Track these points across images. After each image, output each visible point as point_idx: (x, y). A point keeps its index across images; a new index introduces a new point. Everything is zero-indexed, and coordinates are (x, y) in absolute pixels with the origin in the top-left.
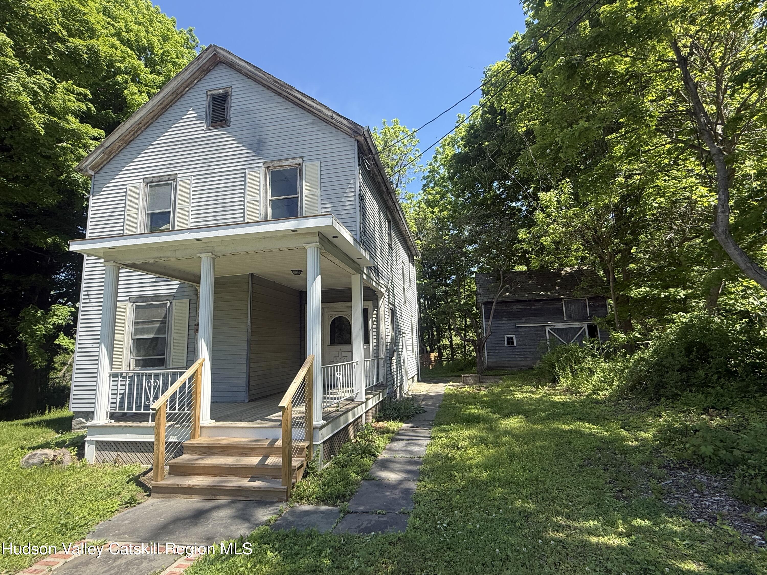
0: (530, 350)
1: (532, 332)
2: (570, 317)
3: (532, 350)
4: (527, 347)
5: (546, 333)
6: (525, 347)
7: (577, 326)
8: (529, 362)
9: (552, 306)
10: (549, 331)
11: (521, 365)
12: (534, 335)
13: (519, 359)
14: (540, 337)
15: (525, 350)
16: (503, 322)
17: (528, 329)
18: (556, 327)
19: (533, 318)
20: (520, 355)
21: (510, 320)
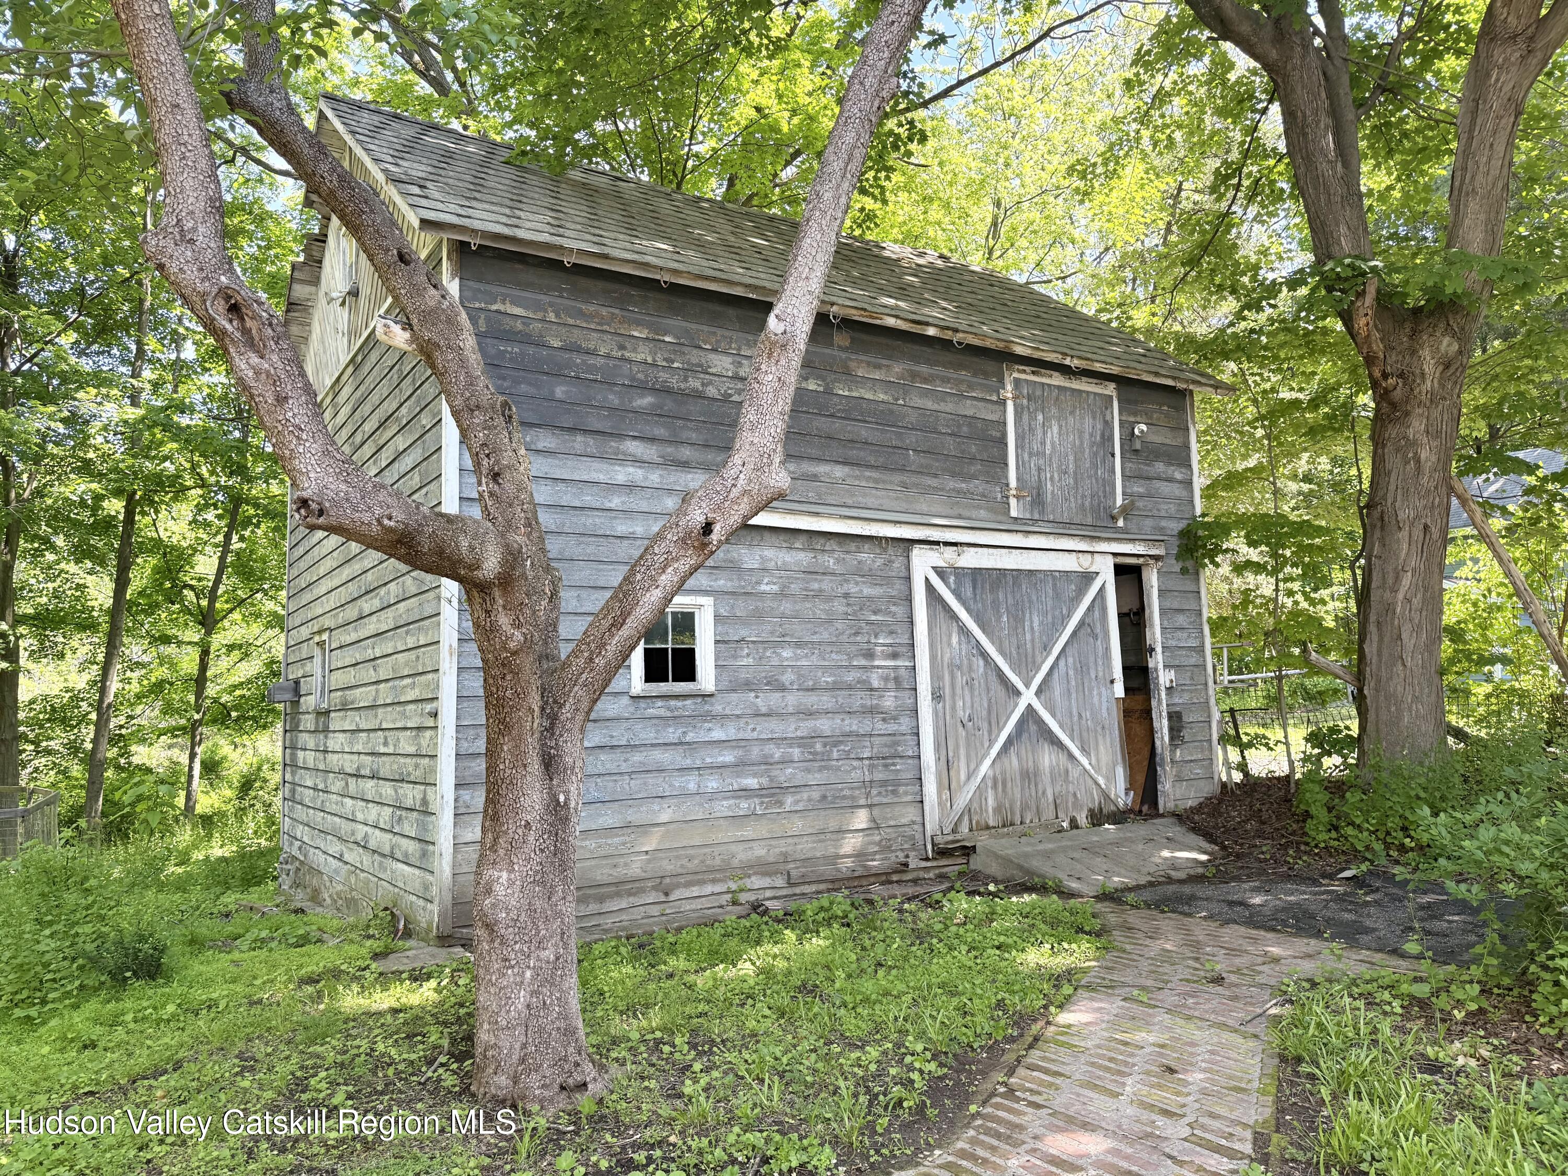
0: (806, 727)
1: (826, 584)
2: (1038, 500)
3: (825, 725)
4: (792, 700)
5: (909, 599)
6: (774, 699)
7: (1068, 563)
8: (798, 825)
9: (948, 407)
10: (929, 588)
11: (742, 855)
12: (839, 607)
13: (723, 807)
14: (877, 628)
15: (775, 727)
16: (622, 474)
17: (798, 558)
18: (971, 559)
19: (839, 472)
20: (740, 766)
21: (684, 465)
